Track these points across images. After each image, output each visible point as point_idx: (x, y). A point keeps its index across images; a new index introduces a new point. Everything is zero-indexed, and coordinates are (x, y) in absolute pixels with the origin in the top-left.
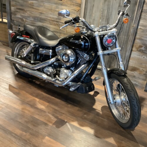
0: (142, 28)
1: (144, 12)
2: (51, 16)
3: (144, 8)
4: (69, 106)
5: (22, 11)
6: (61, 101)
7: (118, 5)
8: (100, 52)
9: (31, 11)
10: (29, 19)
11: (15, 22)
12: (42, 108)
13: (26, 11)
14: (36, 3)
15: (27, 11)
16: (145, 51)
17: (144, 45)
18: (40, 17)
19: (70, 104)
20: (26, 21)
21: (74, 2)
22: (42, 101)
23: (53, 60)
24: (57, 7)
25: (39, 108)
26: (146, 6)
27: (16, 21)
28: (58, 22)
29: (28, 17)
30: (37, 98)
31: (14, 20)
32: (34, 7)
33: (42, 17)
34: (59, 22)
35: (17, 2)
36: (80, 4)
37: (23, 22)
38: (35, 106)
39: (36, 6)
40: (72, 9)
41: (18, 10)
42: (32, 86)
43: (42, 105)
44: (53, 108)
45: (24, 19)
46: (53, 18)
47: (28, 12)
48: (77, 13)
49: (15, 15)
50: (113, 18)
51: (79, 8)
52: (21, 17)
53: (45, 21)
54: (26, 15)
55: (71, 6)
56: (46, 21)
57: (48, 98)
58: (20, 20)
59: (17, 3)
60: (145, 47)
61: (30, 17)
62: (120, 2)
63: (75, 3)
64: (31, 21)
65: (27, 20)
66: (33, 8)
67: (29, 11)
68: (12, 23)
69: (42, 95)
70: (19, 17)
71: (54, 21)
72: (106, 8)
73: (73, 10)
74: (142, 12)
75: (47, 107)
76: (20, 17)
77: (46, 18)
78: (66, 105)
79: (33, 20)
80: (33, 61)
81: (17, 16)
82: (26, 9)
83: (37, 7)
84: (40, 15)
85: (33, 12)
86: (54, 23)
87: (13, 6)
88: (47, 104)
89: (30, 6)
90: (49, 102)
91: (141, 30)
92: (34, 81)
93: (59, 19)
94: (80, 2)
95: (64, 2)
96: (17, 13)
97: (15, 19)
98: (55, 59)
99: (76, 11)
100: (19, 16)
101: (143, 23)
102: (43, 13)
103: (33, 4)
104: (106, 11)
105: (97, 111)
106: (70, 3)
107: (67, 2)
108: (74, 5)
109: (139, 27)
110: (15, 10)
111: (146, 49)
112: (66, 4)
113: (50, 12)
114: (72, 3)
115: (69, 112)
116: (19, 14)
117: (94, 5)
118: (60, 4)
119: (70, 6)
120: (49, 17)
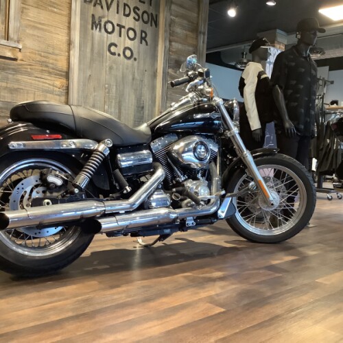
1: (170, 89)
7: (131, 77)
8: (233, 130)
21: (51, 66)
48: (59, 91)
50: (127, 101)
55: (43, 76)
62: (134, 72)
63: (53, 69)
72: (113, 82)
73: (50, 84)
94: (67, 66)
95: (21, 65)
99: (56, 87)
104: (115, 87)
106: (41, 68)
107: (30, 65)
108: (50, 73)
112: (29, 70)
114: (46, 69)
117: (90, 76)
119: (39, 76)
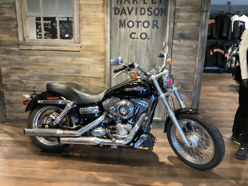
0: (174, 67)
1: (174, 53)
2: (66, 71)
3: (173, 49)
4: (135, 168)
5: (20, 71)
6: (122, 166)
7: (146, 49)
8: (162, 95)
9: (35, 69)
10: (32, 79)
11: (8, 86)
12: (109, 181)
13: (26, 71)
14: (43, 58)
15: (28, 69)
16: (182, 89)
17: (180, 84)
18: (50, 74)
19: (134, 165)
20: (27, 83)
21: (96, 51)
22: (101, 173)
23: (101, 119)
24: (73, 60)
25: (105, 182)
26: (174, 47)
27: (10, 85)
28: (76, 76)
29: (30, 77)
30: (92, 171)
31: (6, 85)
32: (40, 63)
33: (54, 74)
34: (78, 76)
35: (12, 60)
36: (104, 53)
37: (22, 85)
38: (99, 181)
39: (42, 62)
40: (94, 60)
41: (14, 71)
42: (73, 161)
43: (105, 177)
44: (121, 177)
45: (24, 81)
46: (70, 73)
47: (31, 71)
48: (101, 63)
49: (9, 77)
50: (143, 62)
51: (103, 57)
52: (20, 79)
53: (58, 77)
54: (26, 75)
55: (93, 57)
56: (60, 78)
57: (105, 167)
58: (17, 83)
59: (11, 62)
60: (181, 86)
61: (34, 76)
62: (148, 46)
63: (97, 53)
64: (35, 82)
65: (29, 81)
66: (38, 65)
67: (31, 69)
68: (3, 88)
69: (95, 166)
70: (14, 79)
71: (71, 76)
72: (133, 53)
73: (96, 60)
74: (172, 52)
75: (113, 177)
76: (17, 79)
77: (59, 74)
78: (131, 168)
79: (38, 79)
80: (76, 125)
81: (11, 78)
82: (26, 68)
83: (44, 62)
84: (49, 72)
85: (38, 70)
86: (71, 79)
87: (5, 67)
88: (110, 174)
89: (33, 63)
90: (110, 171)
91: (174, 70)
92: (71, 154)
93: (77, 73)
94: (104, 50)
95: (82, 53)
96: (12, 74)
97: (8, 83)
98: (104, 117)
99: (99, 61)
100: (14, 77)
101: (175, 63)
102: (53, 69)
103: (37, 60)
104: (134, 56)
105: (166, 163)
106: (91, 53)
108: (96, 55)
109: (172, 67)
110: (8, 71)
111: (182, 87)
112: (86, 55)
113: (65, 67)
114: (94, 53)
115: (141, 174)
116: (16, 75)
117: (119, 52)
118: (77, 55)
119: (91, 57)
120: (63, 73)
